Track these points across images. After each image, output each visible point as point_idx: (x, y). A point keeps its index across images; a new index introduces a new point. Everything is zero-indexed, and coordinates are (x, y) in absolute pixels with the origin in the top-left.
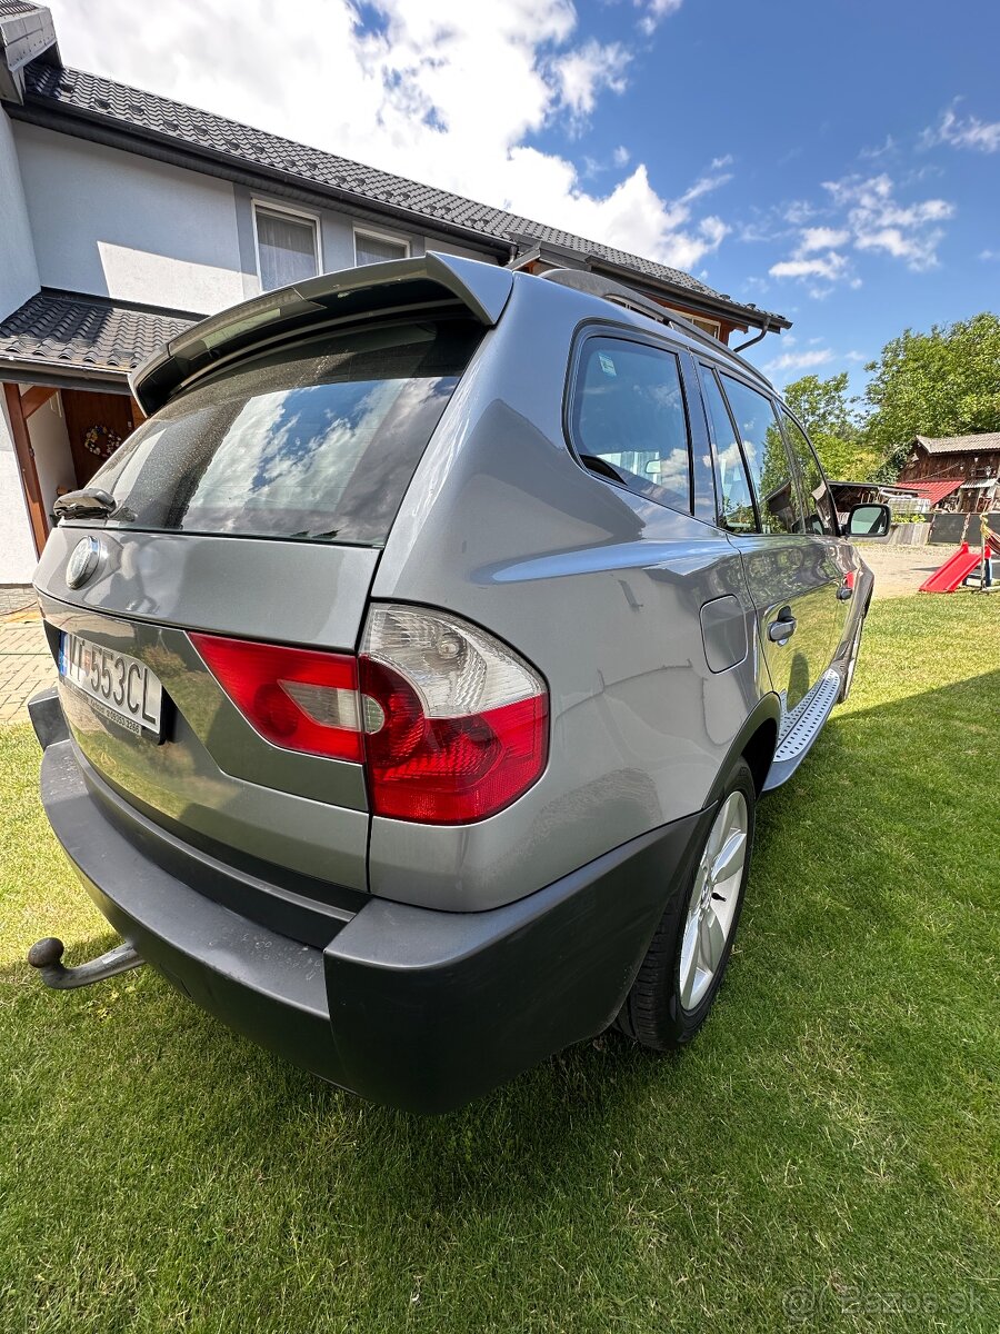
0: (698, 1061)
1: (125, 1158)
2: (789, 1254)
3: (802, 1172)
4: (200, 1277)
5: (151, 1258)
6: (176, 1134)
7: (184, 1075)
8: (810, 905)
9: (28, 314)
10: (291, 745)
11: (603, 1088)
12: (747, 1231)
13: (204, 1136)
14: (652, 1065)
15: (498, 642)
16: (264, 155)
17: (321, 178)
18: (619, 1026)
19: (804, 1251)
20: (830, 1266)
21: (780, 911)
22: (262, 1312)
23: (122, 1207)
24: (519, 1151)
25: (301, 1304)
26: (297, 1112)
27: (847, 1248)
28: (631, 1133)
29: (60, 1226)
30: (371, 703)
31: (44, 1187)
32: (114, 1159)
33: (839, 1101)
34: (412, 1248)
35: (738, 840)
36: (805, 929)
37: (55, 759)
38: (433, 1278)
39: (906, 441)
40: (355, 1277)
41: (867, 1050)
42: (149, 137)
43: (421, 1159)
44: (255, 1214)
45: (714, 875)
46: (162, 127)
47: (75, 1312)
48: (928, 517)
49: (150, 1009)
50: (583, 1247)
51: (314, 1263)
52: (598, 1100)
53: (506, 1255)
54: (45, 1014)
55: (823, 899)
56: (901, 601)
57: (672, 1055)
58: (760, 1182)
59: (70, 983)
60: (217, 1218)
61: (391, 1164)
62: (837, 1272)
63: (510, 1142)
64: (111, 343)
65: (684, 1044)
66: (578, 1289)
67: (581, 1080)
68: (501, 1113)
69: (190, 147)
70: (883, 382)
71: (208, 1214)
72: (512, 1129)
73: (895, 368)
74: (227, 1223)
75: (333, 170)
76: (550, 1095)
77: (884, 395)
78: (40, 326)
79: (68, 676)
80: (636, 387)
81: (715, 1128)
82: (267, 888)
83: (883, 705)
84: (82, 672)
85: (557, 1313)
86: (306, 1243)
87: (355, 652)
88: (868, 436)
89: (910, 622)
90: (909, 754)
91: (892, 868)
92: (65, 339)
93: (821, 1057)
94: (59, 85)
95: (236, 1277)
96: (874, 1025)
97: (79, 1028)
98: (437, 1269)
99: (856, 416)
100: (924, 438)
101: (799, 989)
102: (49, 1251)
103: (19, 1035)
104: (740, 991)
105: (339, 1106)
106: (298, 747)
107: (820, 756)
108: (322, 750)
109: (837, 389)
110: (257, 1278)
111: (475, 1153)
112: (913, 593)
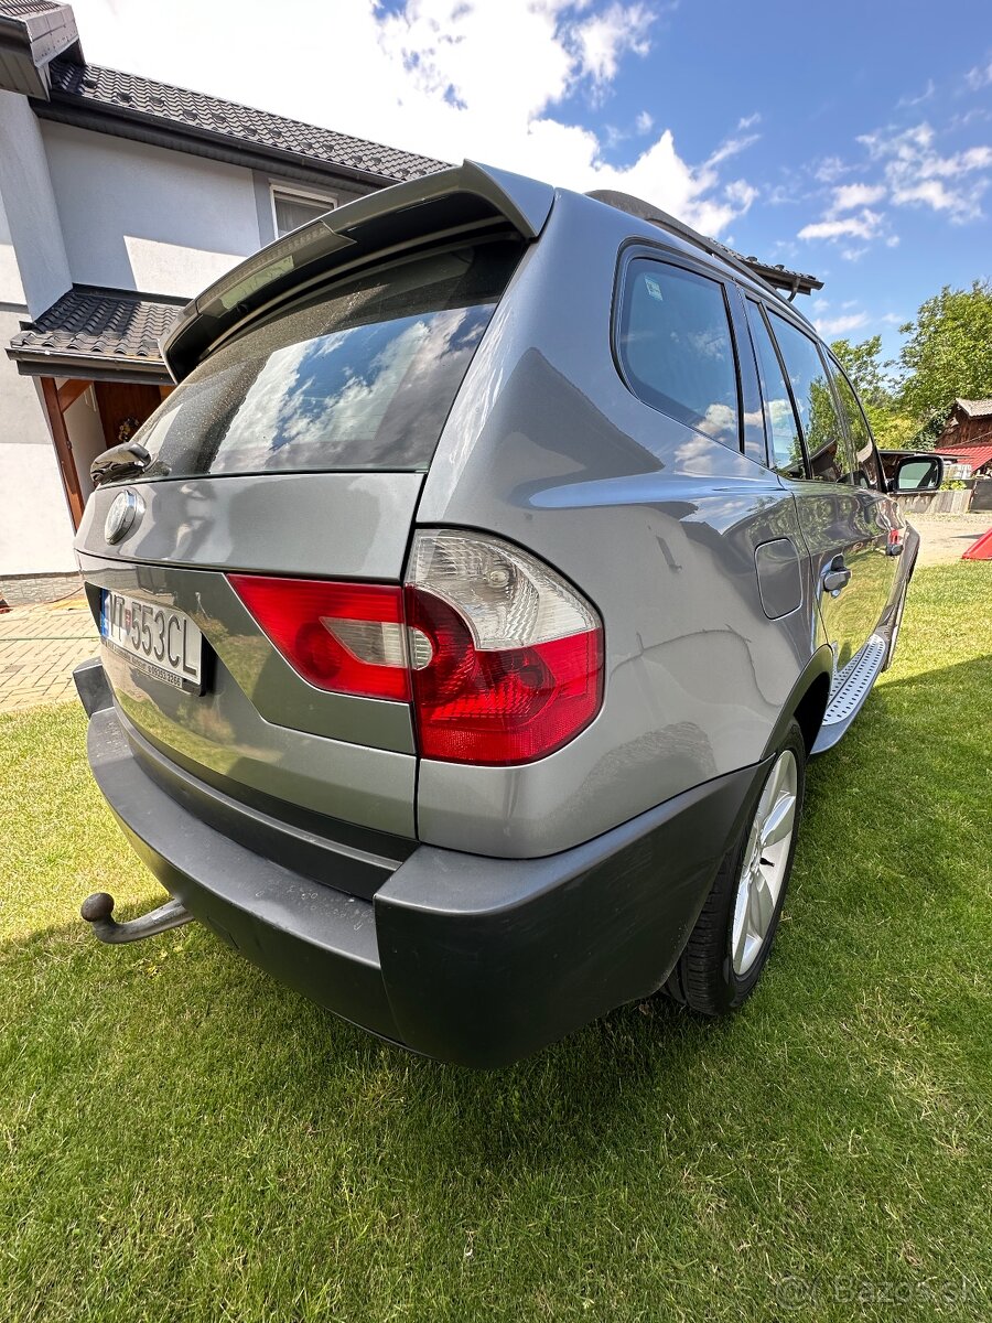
0: (751, 1027)
1: (179, 1109)
2: (858, 1226)
3: (867, 1141)
4: (255, 1223)
5: (207, 1204)
6: (227, 1087)
7: (232, 1031)
8: (861, 873)
9: (61, 310)
10: (334, 686)
11: (652, 1051)
12: (810, 1199)
13: (254, 1089)
14: (702, 1030)
15: (550, 570)
16: (282, 139)
17: (338, 159)
18: (668, 990)
19: (873, 1222)
20: (903, 1238)
21: (829, 879)
22: (317, 1260)
23: (177, 1155)
24: (568, 1112)
25: (354, 1255)
26: (344, 1068)
27: (919, 1220)
28: (684, 1099)
29: (119, 1170)
30: (419, 637)
31: (104, 1133)
32: (169, 1109)
33: (903, 1070)
34: (462, 1204)
35: (787, 803)
36: (856, 896)
37: (100, 725)
38: (486, 1233)
39: (944, 404)
40: (408, 1230)
41: (931, 1019)
42: (170, 128)
43: (469, 1117)
44: (306, 1165)
45: (763, 838)
46: (181, 117)
47: (136, 1252)
48: (969, 484)
49: (197, 968)
50: (639, 1208)
51: (366, 1214)
52: (647, 1064)
53: (559, 1214)
54: (99, 971)
55: (875, 867)
56: (943, 569)
57: (722, 1021)
58: (823, 1151)
59: (121, 938)
60: (270, 1167)
61: (439, 1121)
62: (910, 1244)
63: (558, 1103)
64: (140, 335)
65: (734, 1010)
66: (635, 1251)
67: (628, 1043)
68: (548, 1074)
69: (210, 136)
70: (919, 344)
71: (261, 1163)
72: (560, 1090)
73: (932, 329)
74: (279, 1173)
75: (349, 150)
76: (597, 1057)
77: (922, 358)
78: (73, 321)
79: (110, 637)
80: (673, 335)
81: (771, 1095)
82: (311, 839)
83: (929, 673)
84: (123, 631)
85: (615, 1274)
86: (357, 1194)
87: (400, 582)
88: (902, 402)
89: (954, 588)
90: (961, 721)
91: (948, 837)
92: (97, 333)
93: (882, 1026)
94: (83, 82)
95: (290, 1225)
96: (938, 994)
97: (131, 985)
98: (490, 1225)
99: (890, 381)
100: (964, 401)
101: (853, 956)
102: (110, 1193)
103: (76, 990)
104: (790, 957)
105: (385, 1064)
106: (343, 689)
107: (864, 724)
108: (367, 691)
109: (869, 354)
110: (310, 1227)
111: (524, 1113)
112: (955, 560)
